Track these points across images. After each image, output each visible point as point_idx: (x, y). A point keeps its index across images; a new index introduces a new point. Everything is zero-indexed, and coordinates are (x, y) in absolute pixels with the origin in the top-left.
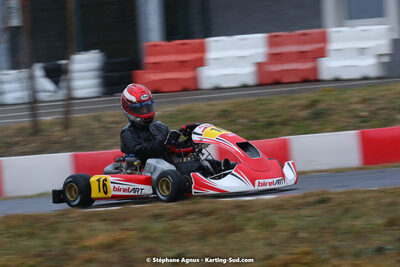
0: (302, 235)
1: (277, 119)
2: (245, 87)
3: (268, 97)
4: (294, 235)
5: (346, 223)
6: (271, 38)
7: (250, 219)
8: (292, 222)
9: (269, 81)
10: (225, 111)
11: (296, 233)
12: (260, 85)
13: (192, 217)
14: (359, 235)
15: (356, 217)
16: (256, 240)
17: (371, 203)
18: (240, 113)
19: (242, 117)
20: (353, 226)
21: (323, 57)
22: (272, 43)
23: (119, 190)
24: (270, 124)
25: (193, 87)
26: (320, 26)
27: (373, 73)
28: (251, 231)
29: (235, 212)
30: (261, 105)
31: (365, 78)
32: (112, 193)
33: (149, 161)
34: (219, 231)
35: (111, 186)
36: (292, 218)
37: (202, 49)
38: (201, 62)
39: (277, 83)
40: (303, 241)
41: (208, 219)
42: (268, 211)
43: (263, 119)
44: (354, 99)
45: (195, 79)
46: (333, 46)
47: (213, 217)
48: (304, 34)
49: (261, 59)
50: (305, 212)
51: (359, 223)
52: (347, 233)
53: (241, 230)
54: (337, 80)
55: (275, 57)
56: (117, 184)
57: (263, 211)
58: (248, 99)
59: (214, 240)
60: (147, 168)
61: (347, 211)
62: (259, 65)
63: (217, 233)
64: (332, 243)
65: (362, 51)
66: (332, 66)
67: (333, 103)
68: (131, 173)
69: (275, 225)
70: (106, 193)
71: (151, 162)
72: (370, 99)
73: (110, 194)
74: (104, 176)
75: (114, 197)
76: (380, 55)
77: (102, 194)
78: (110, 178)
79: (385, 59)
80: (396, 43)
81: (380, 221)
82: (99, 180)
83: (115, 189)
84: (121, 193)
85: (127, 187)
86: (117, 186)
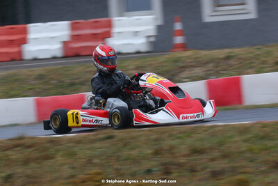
0: (95, 161)
1: (77, 81)
2: (55, 58)
3: (71, 65)
4: (89, 161)
6: (73, 24)
7: (58, 150)
8: (88, 152)
9: (72, 54)
10: (41, 75)
11: (90, 160)
12: (65, 57)
14: (136, 161)
15: (133, 149)
16: (63, 165)
17: (143, 138)
18: (51, 76)
19: (52, 79)
20: (131, 155)
21: (109, 37)
22: (73, 27)
23: (87, 121)
24: (72, 84)
25: (18, 58)
26: (107, 16)
27: (144, 49)
28: (59, 159)
29: (48, 145)
31: (138, 52)
35: (81, 118)
36: (89, 149)
38: (24, 41)
39: (77, 55)
40: (95, 165)
42: (71, 144)
43: (67, 81)
44: (131, 67)
45: (20, 53)
46: (116, 30)
47: (33, 149)
48: (96, 22)
49: (66, 39)
50: (97, 145)
51: (134, 153)
52: (126, 160)
53: (52, 158)
54: (119, 54)
55: (75, 38)
57: (68, 145)
58: (59, 67)
59: (33, 165)
61: (126, 145)
62: (65, 43)
63: (36, 160)
64: (115, 166)
65: (136, 34)
68: (97, 109)
69: (76, 155)
70: (78, 123)
71: (110, 100)
72: (142, 67)
73: (80, 124)
74: (76, 111)
75: (83, 126)
76: (149, 37)
77: (75, 124)
78: (80, 112)
79: (152, 39)
80: (159, 28)
81: (149, 152)
82: (73, 114)
83: (84, 120)
84: (88, 123)
85: (91, 119)
86: (85, 118)
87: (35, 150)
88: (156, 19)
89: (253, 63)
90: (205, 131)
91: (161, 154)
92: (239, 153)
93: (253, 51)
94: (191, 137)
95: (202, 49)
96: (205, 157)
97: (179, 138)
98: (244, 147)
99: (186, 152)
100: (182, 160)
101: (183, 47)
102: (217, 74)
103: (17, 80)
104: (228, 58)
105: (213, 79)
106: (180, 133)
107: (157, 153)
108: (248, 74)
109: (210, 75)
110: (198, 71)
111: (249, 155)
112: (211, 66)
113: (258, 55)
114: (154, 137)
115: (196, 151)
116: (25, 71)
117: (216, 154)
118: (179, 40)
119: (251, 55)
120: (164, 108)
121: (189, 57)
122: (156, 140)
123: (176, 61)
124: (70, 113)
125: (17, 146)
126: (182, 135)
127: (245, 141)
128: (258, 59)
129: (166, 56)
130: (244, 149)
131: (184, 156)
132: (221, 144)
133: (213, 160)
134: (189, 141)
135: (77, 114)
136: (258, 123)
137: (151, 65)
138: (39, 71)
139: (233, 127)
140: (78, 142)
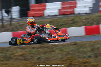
0: (70, 53)
1: (64, 24)
2: (56, 15)
3: (62, 18)
4: (68, 53)
5: (81, 50)
7: (57, 49)
8: (68, 49)
9: (62, 14)
10: (51, 21)
12: (60, 15)
14: (85, 53)
15: (84, 48)
16: (59, 54)
17: (88, 44)
19: (55, 23)
20: (83, 50)
21: (76, 8)
22: (63, 4)
24: (62, 25)
25: (43, 15)
27: (88, 12)
28: (57, 52)
29: (53, 47)
30: (60, 20)
31: (86, 13)
34: (49, 52)
37: (45, 6)
38: (45, 9)
39: (64, 14)
40: (70, 54)
41: (47, 48)
42: (62, 47)
43: (60, 23)
44: (84, 19)
46: (78, 5)
48: (71, 2)
49: (60, 8)
50: (71, 47)
51: (85, 50)
53: (55, 51)
54: (79, 14)
55: (63, 8)
57: (60, 47)
58: (57, 18)
59: (48, 54)
61: (81, 47)
62: (59, 10)
64: (78, 55)
65: (85, 6)
66: (78, 10)
67: (78, 19)
69: (63, 50)
72: (87, 19)
79: (91, 9)
80: (94, 4)
81: (90, 49)
107: (93, 50)
116: (45, 20)
122: (93, 45)
123: (100, 16)
125: (42, 47)
129: (96, 15)
137: (91, 18)
140: (64, 46)
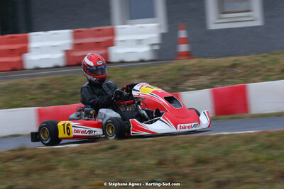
0: (98, 172)
2: (57, 67)
3: (73, 75)
4: (92, 172)
5: (128, 163)
6: (75, 32)
7: (60, 161)
8: (91, 163)
9: (74, 63)
10: (43, 84)
11: (93, 171)
12: (68, 66)
13: (19, 160)
14: (138, 171)
15: (136, 159)
17: (146, 149)
18: (54, 86)
19: (54, 89)
20: (134, 165)
21: (112, 46)
22: (76, 36)
23: (78, 132)
24: (74, 94)
25: (20, 68)
26: (110, 25)
27: (147, 57)
28: (62, 170)
29: (50, 156)
30: (69, 80)
31: (142, 61)
32: (73, 134)
33: (101, 110)
34: (38, 170)
35: (72, 129)
36: (91, 160)
37: (26, 41)
38: (25, 50)
39: (80, 65)
40: (98, 176)
41: (31, 161)
42: (73, 155)
43: (70, 90)
44: (134, 76)
45: (21, 62)
46: (119, 38)
47: (34, 160)
48: (99, 30)
49: (68, 48)
50: (100, 155)
51: (138, 163)
52: (129, 170)
53: (54, 169)
54: (122, 62)
55: (78, 46)
56: (77, 128)
57: (70, 156)
58: (60, 76)
59: (35, 176)
60: (99, 115)
61: (129, 155)
62: (67, 52)
65: (139, 42)
66: (119, 52)
67: (119, 78)
68: (88, 120)
69: (78, 165)
70: (69, 134)
71: (102, 111)
72: (146, 76)
73: (72, 135)
74: (67, 122)
75: (75, 137)
76: (153, 45)
77: (66, 135)
78: (72, 123)
79: (156, 47)
80: (163, 36)
81: (153, 162)
82: (64, 125)
83: (75, 131)
84: (80, 134)
85: (84, 130)
86: (77, 129)
87: (37, 161)
88: (160, 27)
89: (258, 71)
90: (210, 140)
91: (165, 164)
92: (244, 162)
93: (258, 58)
94: (196, 147)
95: (206, 57)
96: (210, 167)
97: (184, 148)
98: (250, 156)
99: (191, 162)
100: (187, 170)
101: (188, 55)
102: (222, 82)
103: (18, 90)
104: (234, 66)
105: (218, 87)
106: (185, 143)
107: (161, 163)
108: (254, 82)
109: (215, 83)
110: (203, 79)
111: (255, 165)
112: (216, 74)
113: (264, 63)
114: (158, 147)
115: (201, 161)
116: (26, 81)
117: (221, 164)
118: (183, 48)
119: (257, 63)
120: (161, 118)
121: (193, 65)
122: (160, 150)
123: (181, 69)
124: (60, 124)
125: (18, 157)
126: (186, 145)
127: (251, 150)
128: (264, 67)
129: (171, 64)
130: (250, 158)
131: (189, 166)
132: (226, 153)
133: (218, 170)
134: (194, 151)
135: (69, 124)
136: (264, 132)
137: (155, 73)
138: (40, 80)
139: (238, 136)
140: (81, 152)
